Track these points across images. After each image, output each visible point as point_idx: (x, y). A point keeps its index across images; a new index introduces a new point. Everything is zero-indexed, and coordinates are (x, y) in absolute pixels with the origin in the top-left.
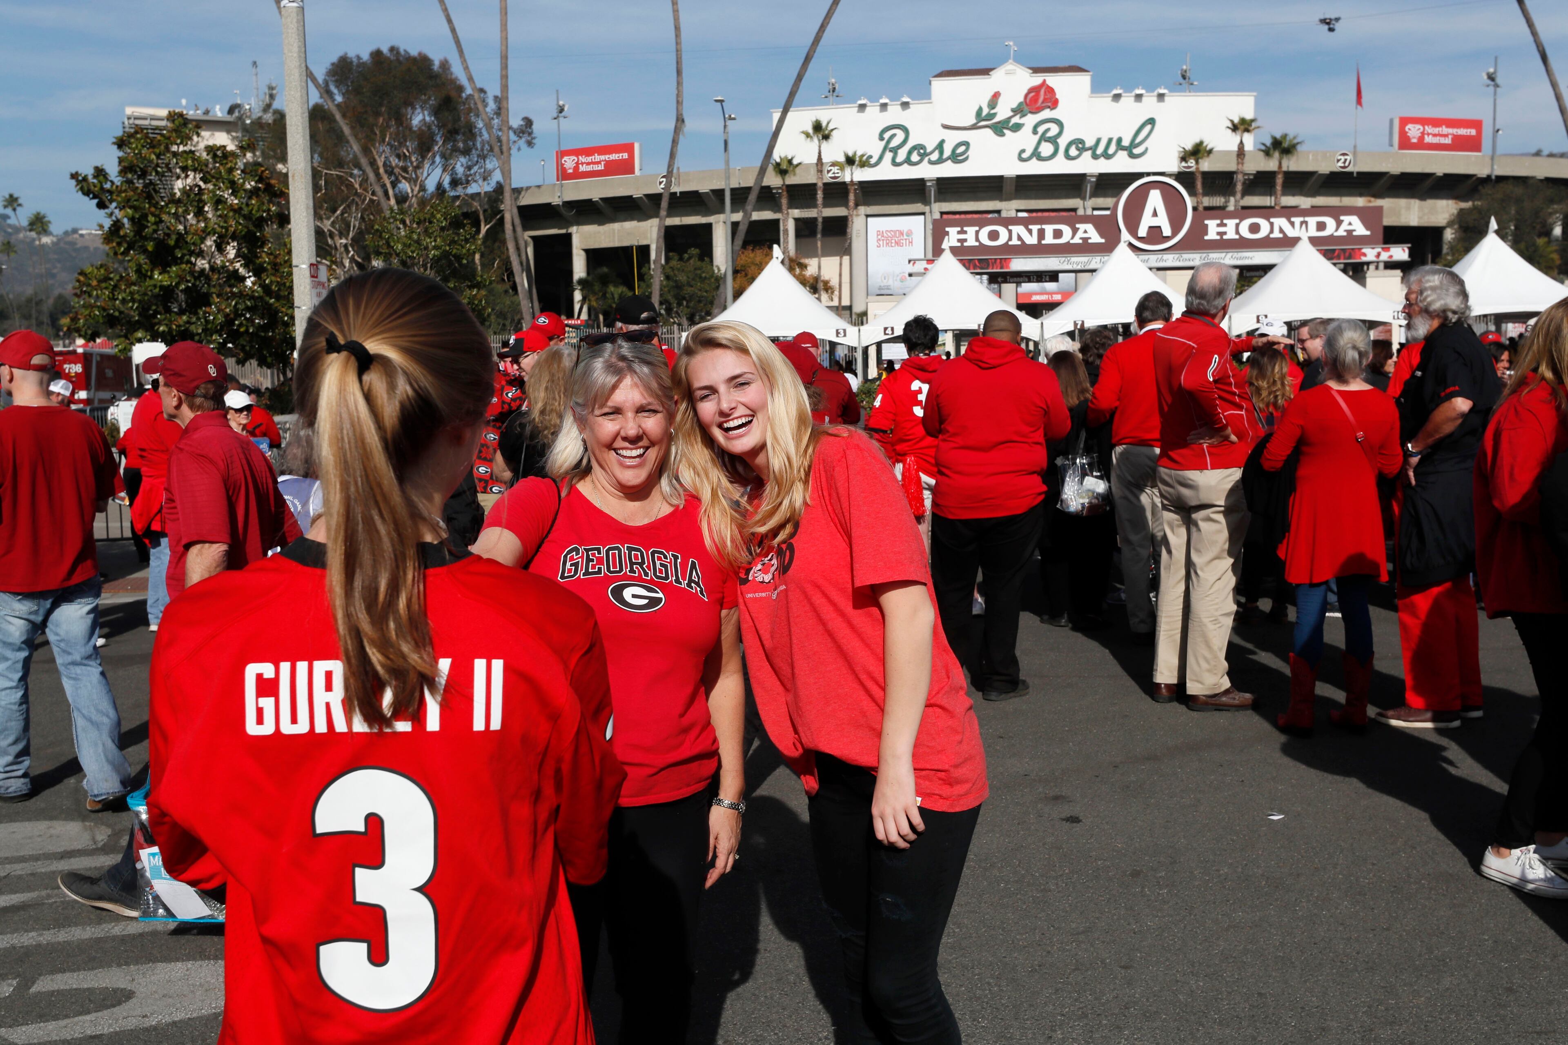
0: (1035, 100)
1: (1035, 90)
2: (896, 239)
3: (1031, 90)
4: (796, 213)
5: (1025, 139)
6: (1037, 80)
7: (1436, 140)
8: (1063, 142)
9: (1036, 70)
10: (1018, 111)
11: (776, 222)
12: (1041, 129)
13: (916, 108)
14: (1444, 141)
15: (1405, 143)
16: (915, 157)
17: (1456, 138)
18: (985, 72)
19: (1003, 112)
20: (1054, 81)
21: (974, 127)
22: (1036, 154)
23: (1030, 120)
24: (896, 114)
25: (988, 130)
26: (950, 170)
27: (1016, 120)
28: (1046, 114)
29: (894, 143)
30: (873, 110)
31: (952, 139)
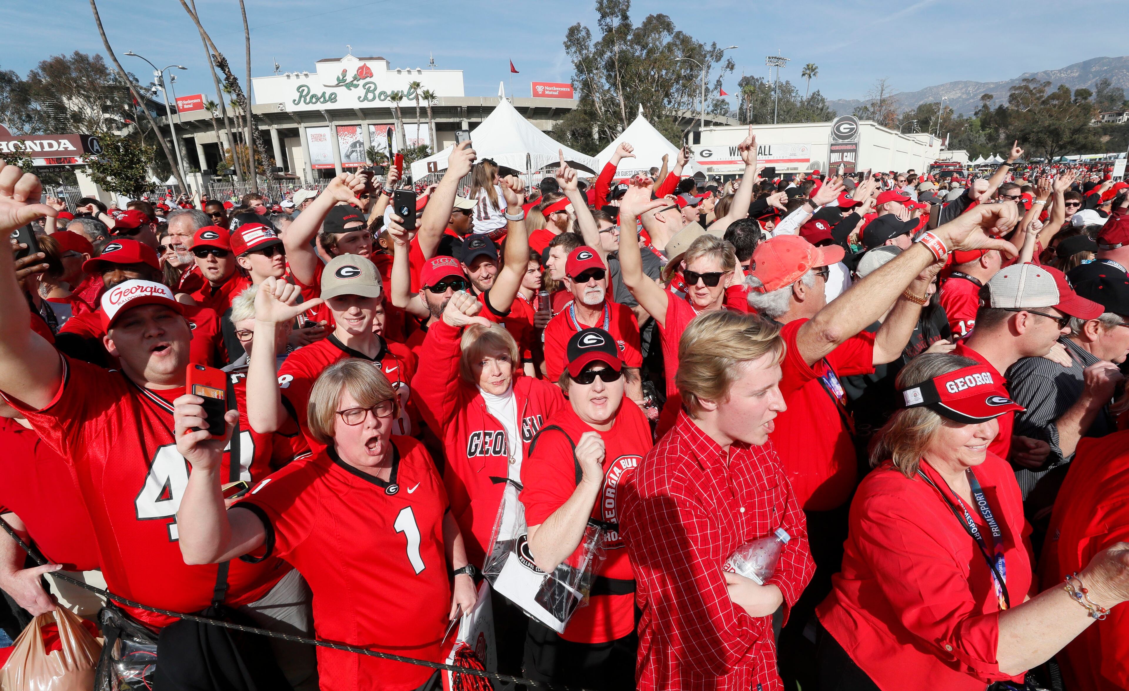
0: (361, 73)
1: (361, 68)
2: (319, 138)
3: (359, 68)
4: (276, 126)
5: (361, 91)
6: (361, 63)
7: (551, 93)
8: (377, 93)
9: (360, 59)
10: (355, 78)
11: (269, 131)
12: (367, 87)
13: (311, 76)
14: (554, 93)
15: (536, 94)
16: (314, 100)
17: (560, 92)
18: (338, 60)
19: (349, 78)
20: (370, 64)
21: (337, 86)
22: (366, 98)
23: (362, 82)
24: (303, 80)
25: (344, 87)
26: (330, 106)
27: (355, 82)
28: (368, 80)
29: (304, 93)
30: (293, 77)
31: (329, 91)
